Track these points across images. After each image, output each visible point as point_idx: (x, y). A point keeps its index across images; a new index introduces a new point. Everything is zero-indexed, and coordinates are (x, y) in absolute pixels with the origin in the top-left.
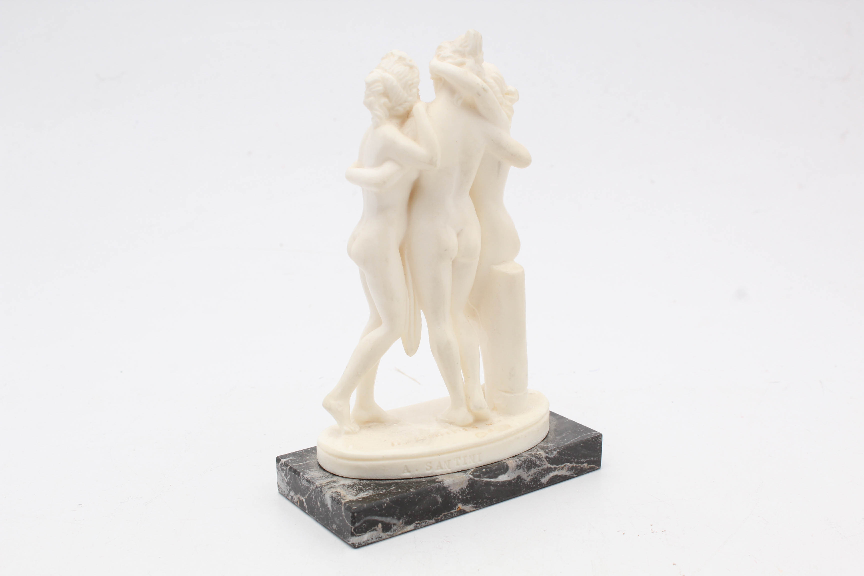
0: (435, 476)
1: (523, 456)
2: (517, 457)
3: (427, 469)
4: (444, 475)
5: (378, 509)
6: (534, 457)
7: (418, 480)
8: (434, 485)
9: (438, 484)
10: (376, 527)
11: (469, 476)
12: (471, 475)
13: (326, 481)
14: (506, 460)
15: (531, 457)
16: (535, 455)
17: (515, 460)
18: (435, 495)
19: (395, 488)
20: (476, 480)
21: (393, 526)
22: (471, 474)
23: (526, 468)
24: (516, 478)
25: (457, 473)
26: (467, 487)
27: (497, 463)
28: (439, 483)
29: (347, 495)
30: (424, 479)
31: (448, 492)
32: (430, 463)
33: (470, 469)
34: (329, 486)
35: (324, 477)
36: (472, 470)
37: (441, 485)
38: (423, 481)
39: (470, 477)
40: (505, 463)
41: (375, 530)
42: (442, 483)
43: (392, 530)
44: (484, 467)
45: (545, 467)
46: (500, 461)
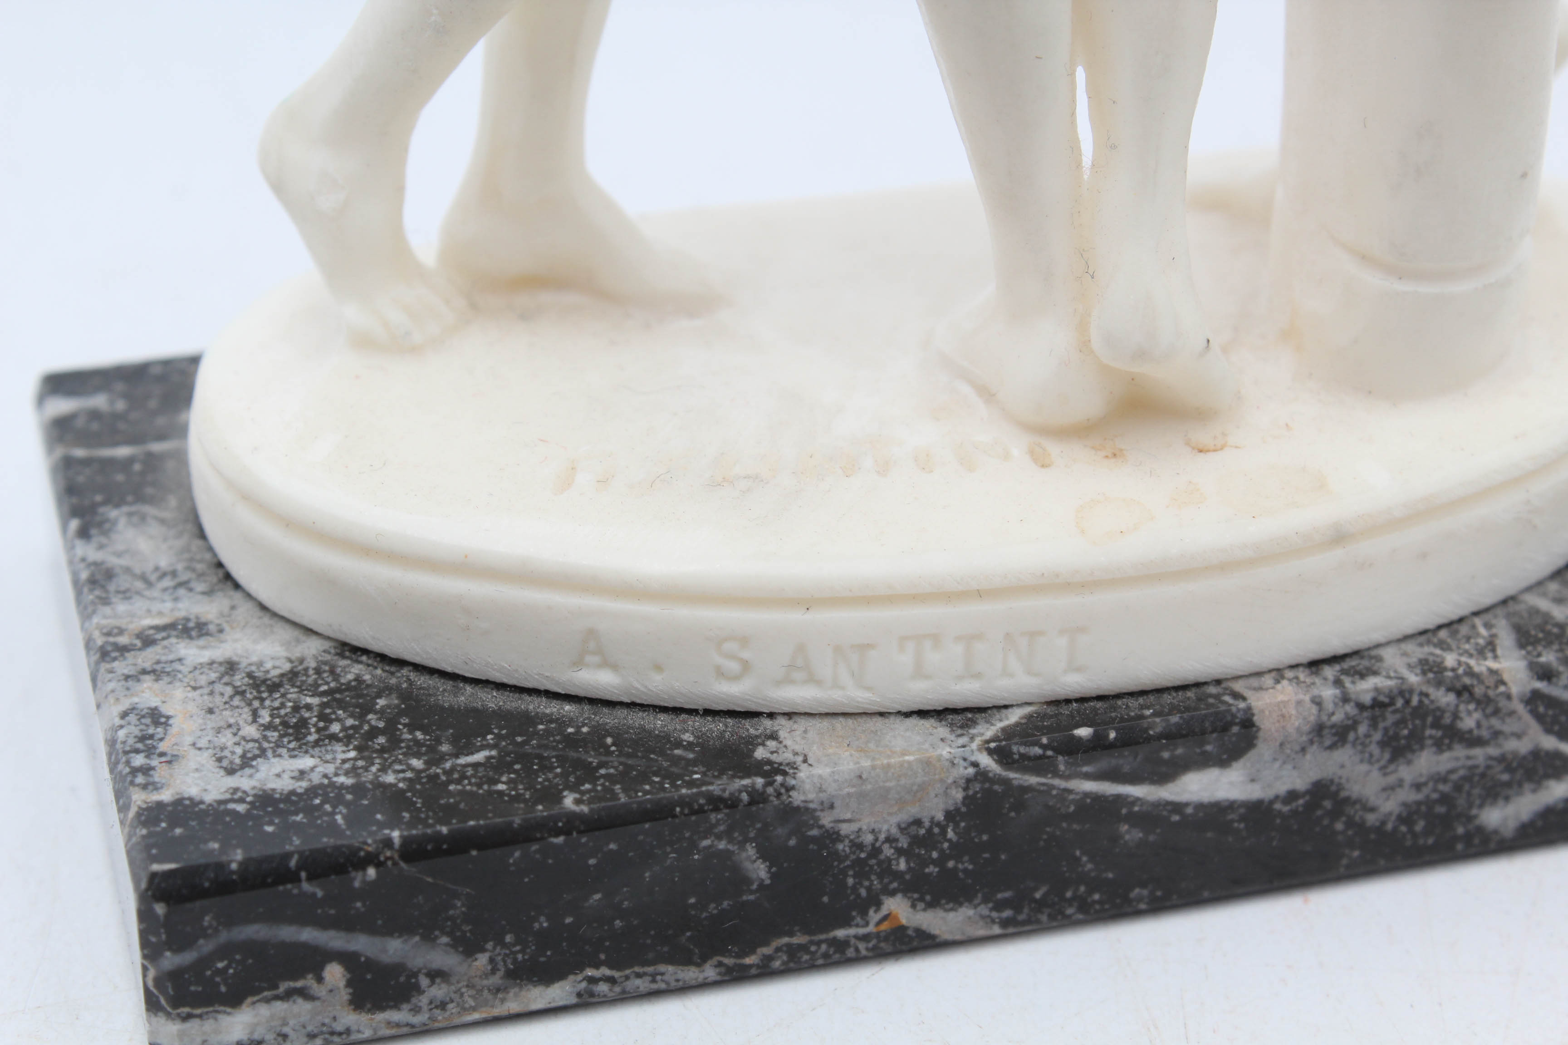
0: (771, 715)
1: (1375, 673)
2: (1337, 667)
3: (720, 673)
4: (825, 723)
5: (320, 894)
6: (1449, 689)
7: (660, 722)
8: (724, 790)
9: (753, 784)
10: (309, 981)
11: (973, 759)
12: (990, 752)
13: (160, 614)
14: (1254, 682)
15: (1424, 689)
16: (1457, 677)
17: (1315, 692)
18: (722, 845)
19: (489, 758)
20: (1015, 783)
21: (424, 982)
22: (993, 745)
23: (1383, 744)
24: (1307, 792)
25: (914, 721)
26: (950, 816)
27: (1190, 694)
28: (760, 781)
29: (193, 752)
30: (696, 722)
31: (815, 832)
32: (744, 641)
33: (1006, 707)
34: (146, 658)
35: (167, 582)
36: (1014, 717)
37: (770, 790)
38: (679, 744)
39: (975, 765)
40: (1242, 705)
41: (304, 994)
42: (782, 785)
43: (424, 1000)
44: (1099, 704)
45: (1523, 747)
46: (1218, 682)
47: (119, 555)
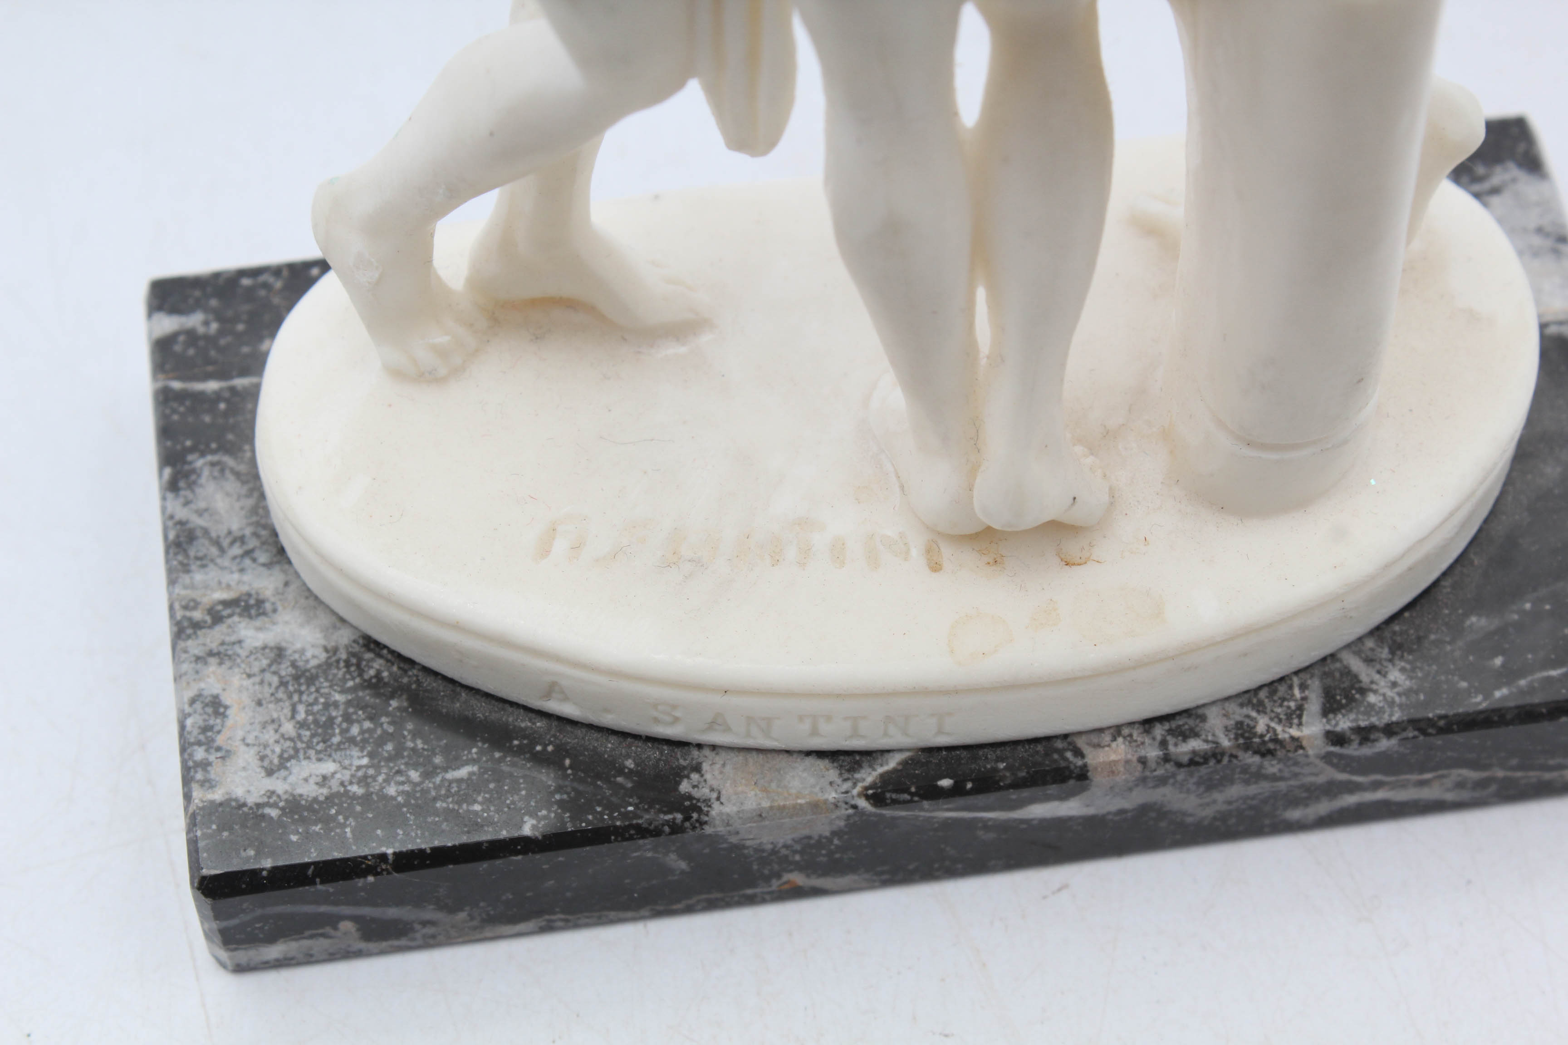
0: (699, 746)
1: (1196, 735)
2: (1167, 726)
3: (656, 720)
4: (740, 758)
6: (1256, 752)
7: (610, 744)
8: (650, 824)
9: (674, 819)
10: (328, 930)
11: (853, 802)
12: (868, 797)
13: (228, 586)
14: (1094, 739)
15: (1234, 752)
16: (1264, 743)
17: (1143, 753)
19: (471, 774)
20: (888, 816)
21: (417, 926)
22: (870, 792)
23: (1198, 784)
24: (1134, 810)
25: (809, 761)
27: (1040, 748)
28: (679, 817)
30: (637, 748)
31: (725, 845)
32: (674, 707)
33: (889, 751)
34: (214, 638)
36: (892, 763)
37: (687, 824)
38: (621, 771)
39: (855, 807)
40: (1080, 763)
41: (324, 936)
42: (697, 821)
44: (964, 753)
46: (1065, 736)
47: (200, 513)
